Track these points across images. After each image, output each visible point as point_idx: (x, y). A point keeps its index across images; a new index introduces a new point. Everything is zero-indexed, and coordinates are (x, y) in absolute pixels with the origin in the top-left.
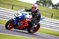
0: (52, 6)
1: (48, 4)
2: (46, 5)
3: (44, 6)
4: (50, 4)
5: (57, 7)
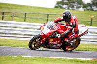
2: (73, 7)
4: (80, 4)
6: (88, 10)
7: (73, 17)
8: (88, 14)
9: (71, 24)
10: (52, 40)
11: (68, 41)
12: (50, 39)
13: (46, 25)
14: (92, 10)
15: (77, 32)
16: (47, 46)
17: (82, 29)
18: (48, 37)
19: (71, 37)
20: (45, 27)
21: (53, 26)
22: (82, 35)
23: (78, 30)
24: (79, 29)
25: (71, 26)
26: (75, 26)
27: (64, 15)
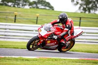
0: (29, 5)
1: (21, 2)
2: (18, 4)
3: (16, 6)
4: (26, 2)
5: (36, 5)
6: (34, 8)
7: (69, 19)
8: (34, 12)
9: (67, 26)
10: (49, 42)
11: (64, 42)
12: (47, 41)
13: (43, 27)
14: (38, 8)
15: (72, 33)
16: (44, 47)
17: (77, 30)
18: (45, 39)
19: (67, 38)
20: (43, 29)
21: (50, 28)
22: (77, 36)
23: (73, 32)
24: (75, 30)
25: (67, 28)
26: (71, 28)
27: (61, 17)
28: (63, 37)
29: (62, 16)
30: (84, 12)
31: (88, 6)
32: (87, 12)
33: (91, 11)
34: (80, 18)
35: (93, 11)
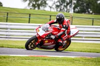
7: (66, 20)
9: (64, 26)
13: (41, 28)
18: (43, 39)
23: (70, 32)
24: (71, 30)
25: (64, 28)
26: (68, 28)
27: (58, 18)
28: (60, 37)
29: (59, 16)
30: (33, 8)
31: (37, 3)
32: (37, 9)
33: (41, 7)
34: (30, 14)
35: (43, 8)
